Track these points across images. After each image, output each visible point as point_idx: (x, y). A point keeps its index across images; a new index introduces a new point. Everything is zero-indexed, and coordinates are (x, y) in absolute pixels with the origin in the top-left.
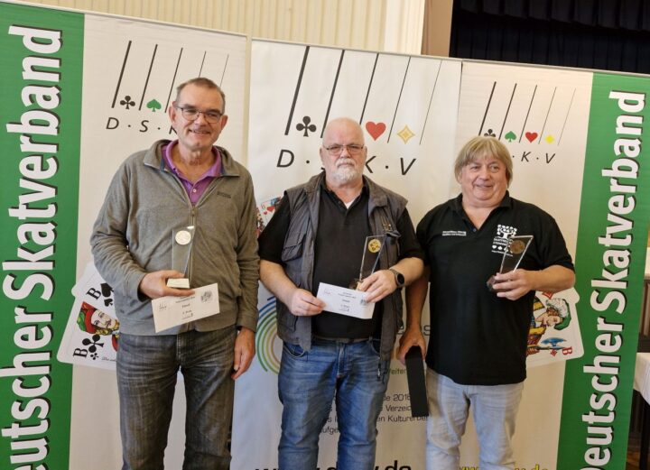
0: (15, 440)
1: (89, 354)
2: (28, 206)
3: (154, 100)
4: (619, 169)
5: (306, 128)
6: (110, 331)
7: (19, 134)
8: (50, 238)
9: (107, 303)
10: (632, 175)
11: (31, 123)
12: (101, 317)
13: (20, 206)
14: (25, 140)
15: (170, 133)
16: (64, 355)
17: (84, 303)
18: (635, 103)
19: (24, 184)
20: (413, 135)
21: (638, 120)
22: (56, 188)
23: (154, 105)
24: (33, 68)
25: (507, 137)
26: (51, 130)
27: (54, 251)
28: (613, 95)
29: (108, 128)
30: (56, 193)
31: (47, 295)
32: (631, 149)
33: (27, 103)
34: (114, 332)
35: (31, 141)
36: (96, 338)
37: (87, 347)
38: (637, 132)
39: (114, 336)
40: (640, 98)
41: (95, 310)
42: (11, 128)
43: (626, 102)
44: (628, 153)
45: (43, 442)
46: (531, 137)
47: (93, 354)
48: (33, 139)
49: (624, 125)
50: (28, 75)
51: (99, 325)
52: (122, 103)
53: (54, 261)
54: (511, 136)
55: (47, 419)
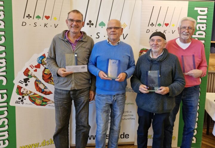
1: (21, 102)
3: (38, 16)
4: (199, 34)
5: (90, 24)
6: (28, 94)
8: (4, 64)
9: (26, 85)
10: (203, 37)
12: (24, 90)
15: (44, 27)
16: (12, 103)
17: (18, 86)
18: (204, 11)
20: (127, 26)
21: (205, 17)
22: (5, 47)
23: (38, 17)
25: (158, 25)
26: (2, 27)
27: (6, 68)
28: (196, 9)
29: (22, 25)
30: (5, 49)
31: (4, 83)
32: (203, 27)
34: (29, 95)
36: (23, 97)
37: (20, 100)
38: (205, 21)
39: (29, 96)
40: (206, 9)
41: (22, 88)
43: (201, 11)
44: (202, 29)
45: (7, 132)
46: (167, 25)
47: (22, 102)
49: (200, 19)
51: (24, 93)
52: (27, 17)
53: (6, 72)
54: (159, 25)
55: (8, 125)
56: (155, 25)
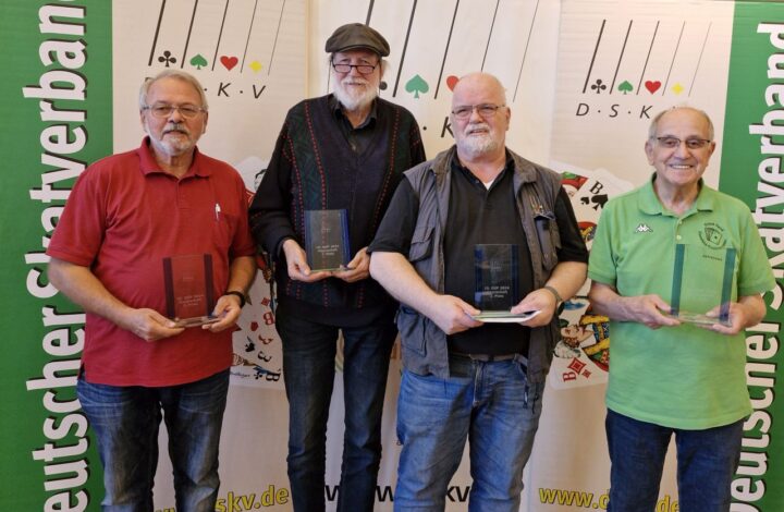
0: (50, 464)
2: (53, 186)
3: (199, 56)
4: (773, 123)
7: (38, 100)
11: (53, 86)
13: (44, 186)
14: (46, 106)
15: (219, 94)
19: (46, 160)
22: (85, 163)
23: (199, 61)
24: (52, 20)
25: (621, 88)
26: (77, 95)
28: (762, 28)
33: (47, 62)
35: (54, 108)
42: (28, 93)
43: (780, 37)
45: (82, 464)
46: (653, 87)
48: (55, 105)
49: (779, 66)
50: (46, 27)
52: (161, 60)
54: (626, 87)
55: (86, 437)
56: (608, 89)
